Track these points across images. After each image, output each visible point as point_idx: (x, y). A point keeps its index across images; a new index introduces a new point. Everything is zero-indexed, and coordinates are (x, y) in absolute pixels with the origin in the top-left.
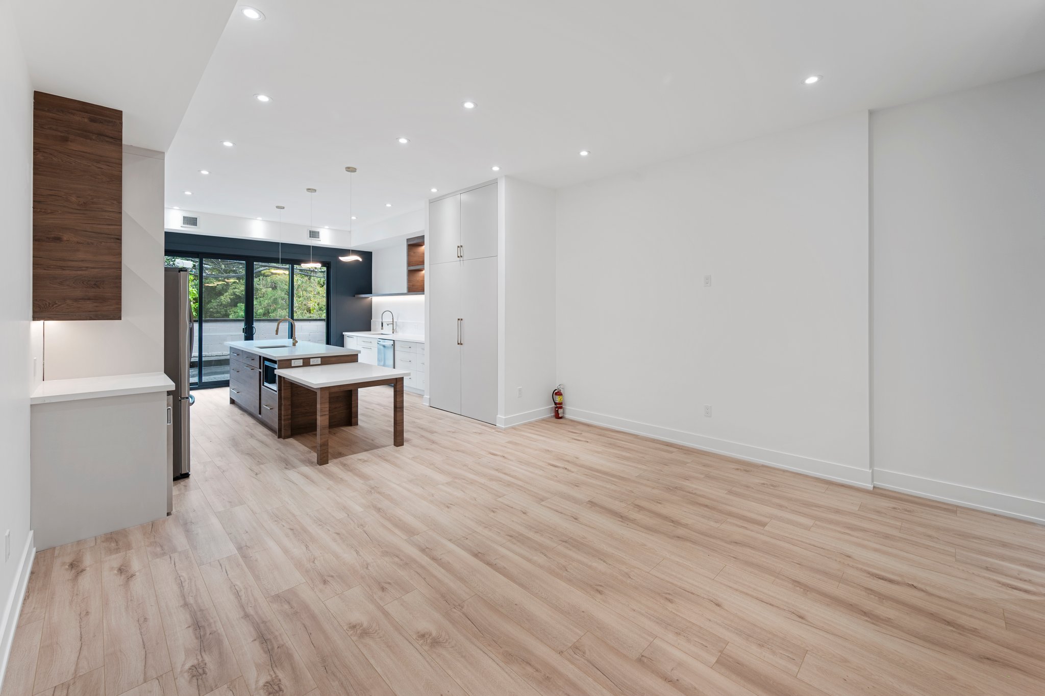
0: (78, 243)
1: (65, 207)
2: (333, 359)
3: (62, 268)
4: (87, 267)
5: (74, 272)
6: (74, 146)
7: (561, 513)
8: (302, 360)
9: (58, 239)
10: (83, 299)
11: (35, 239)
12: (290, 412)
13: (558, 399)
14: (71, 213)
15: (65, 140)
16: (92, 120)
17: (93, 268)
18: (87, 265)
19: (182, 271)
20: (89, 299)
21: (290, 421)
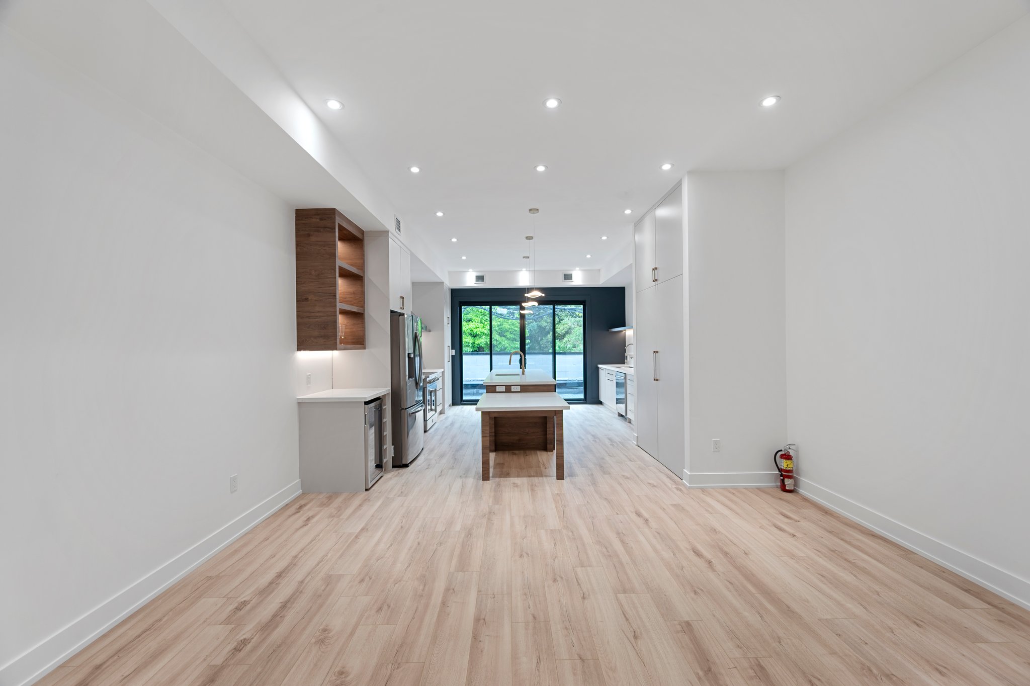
0: (316, 301)
1: (309, 278)
2: (531, 388)
3: (309, 317)
4: (320, 316)
5: (314, 320)
6: (313, 239)
7: (627, 620)
8: (504, 387)
9: (307, 299)
10: (318, 337)
11: (298, 301)
12: (494, 430)
13: (784, 464)
14: (312, 282)
15: (309, 235)
16: (321, 219)
17: (323, 316)
18: (320, 315)
19: (401, 315)
20: (321, 337)
21: (494, 438)
